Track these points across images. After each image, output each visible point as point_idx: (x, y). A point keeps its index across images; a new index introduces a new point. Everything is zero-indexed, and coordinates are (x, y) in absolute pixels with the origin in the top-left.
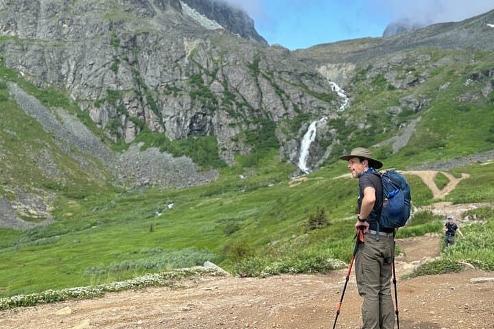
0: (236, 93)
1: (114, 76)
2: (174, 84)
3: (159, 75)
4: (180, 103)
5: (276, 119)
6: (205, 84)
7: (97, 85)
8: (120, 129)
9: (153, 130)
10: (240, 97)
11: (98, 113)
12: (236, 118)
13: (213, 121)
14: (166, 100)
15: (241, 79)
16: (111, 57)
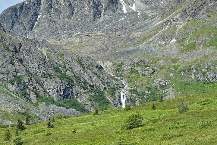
0: (80, 77)
1: (14, 67)
2: (47, 72)
3: (37, 67)
4: (56, 82)
5: (102, 90)
6: (63, 72)
7: (6, 72)
8: (27, 96)
9: (43, 96)
10: (83, 79)
11: (14, 87)
12: (86, 89)
13: (73, 91)
14: (46, 80)
15: (80, 70)
16: (8, 57)
